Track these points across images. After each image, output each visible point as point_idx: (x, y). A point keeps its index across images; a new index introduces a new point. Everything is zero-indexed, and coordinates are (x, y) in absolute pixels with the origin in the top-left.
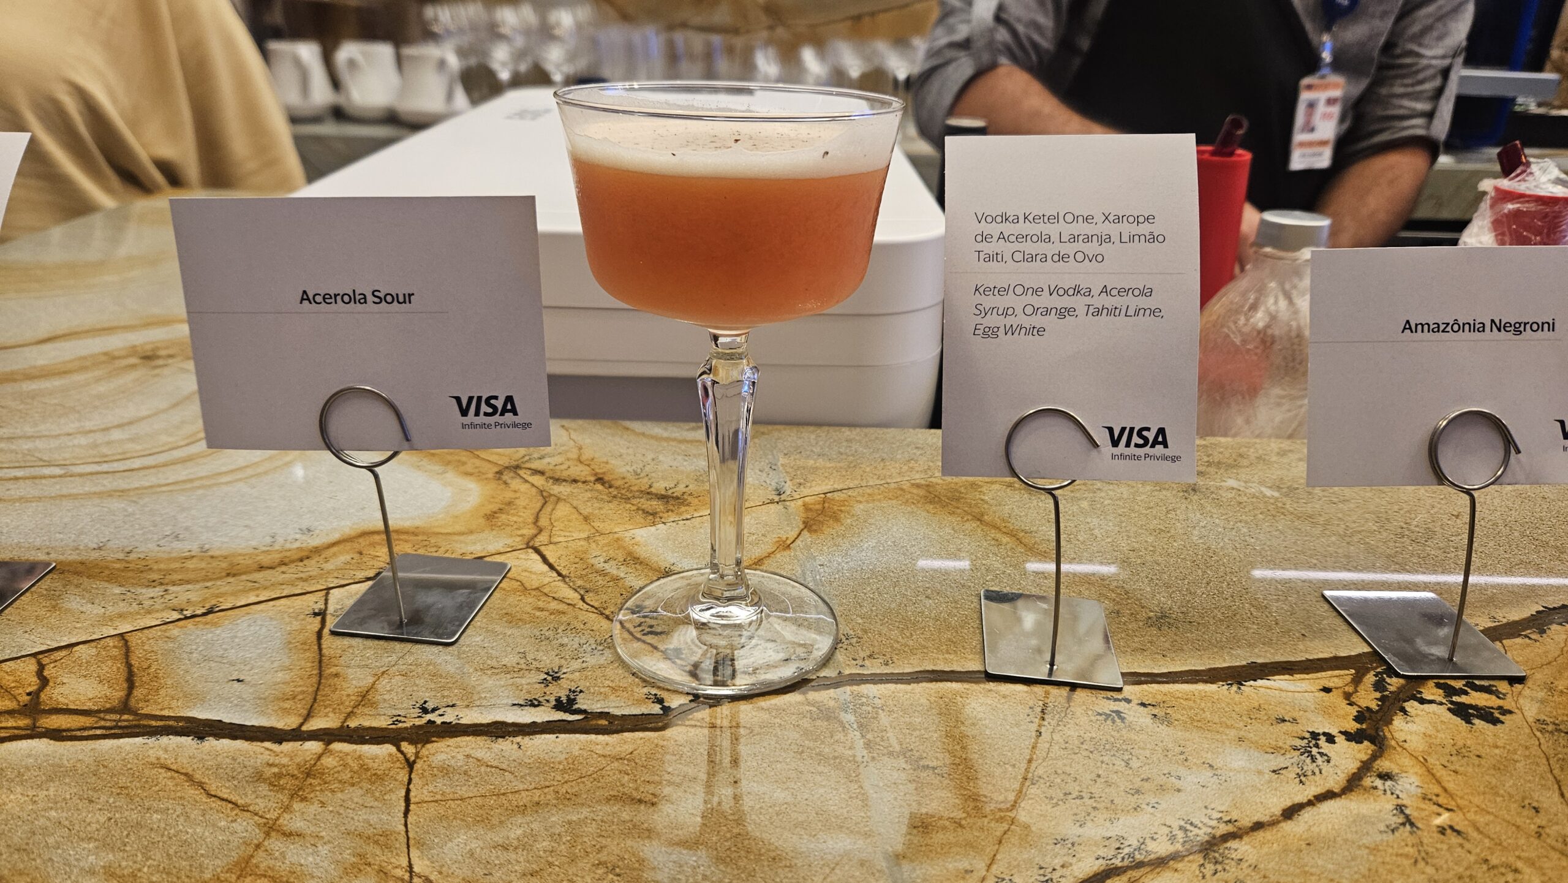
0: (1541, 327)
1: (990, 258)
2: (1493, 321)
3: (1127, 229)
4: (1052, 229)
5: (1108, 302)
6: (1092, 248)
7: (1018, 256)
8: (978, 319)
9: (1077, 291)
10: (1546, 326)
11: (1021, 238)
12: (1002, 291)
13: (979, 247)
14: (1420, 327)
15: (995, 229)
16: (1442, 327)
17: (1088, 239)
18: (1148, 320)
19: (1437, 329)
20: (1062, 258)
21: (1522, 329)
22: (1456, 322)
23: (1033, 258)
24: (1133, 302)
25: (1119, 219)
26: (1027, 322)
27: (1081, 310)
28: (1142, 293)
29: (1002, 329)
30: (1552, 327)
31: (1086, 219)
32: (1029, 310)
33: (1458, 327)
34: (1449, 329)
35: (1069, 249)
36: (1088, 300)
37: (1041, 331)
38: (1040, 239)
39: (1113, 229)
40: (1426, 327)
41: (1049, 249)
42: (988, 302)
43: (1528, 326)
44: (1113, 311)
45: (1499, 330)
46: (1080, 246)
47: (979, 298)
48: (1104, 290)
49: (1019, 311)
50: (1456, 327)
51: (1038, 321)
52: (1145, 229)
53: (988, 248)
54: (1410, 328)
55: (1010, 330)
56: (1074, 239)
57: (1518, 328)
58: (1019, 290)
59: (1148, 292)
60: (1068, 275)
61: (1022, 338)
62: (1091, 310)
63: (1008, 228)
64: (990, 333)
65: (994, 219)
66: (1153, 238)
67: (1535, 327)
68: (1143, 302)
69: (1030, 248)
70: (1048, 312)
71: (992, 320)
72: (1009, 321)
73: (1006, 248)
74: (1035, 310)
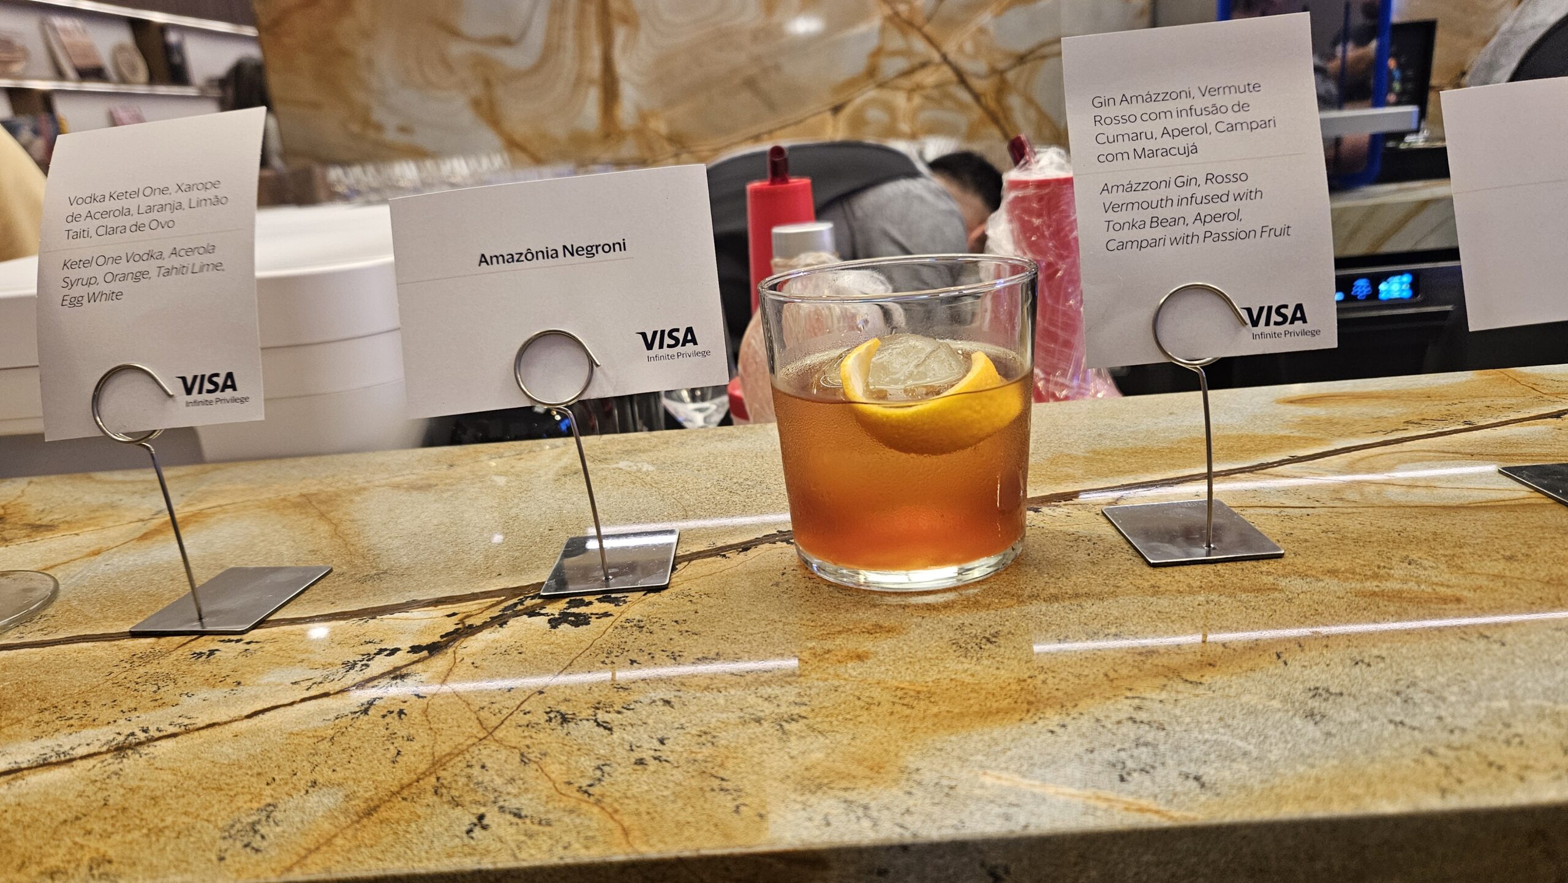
0: (612, 247)
1: (77, 235)
2: (565, 247)
3: (195, 195)
4: (131, 204)
5: (176, 262)
6: (163, 216)
7: (102, 231)
8: (66, 291)
9: (151, 255)
10: (617, 246)
11: (105, 214)
12: (86, 263)
13: (69, 226)
14: (494, 259)
15: (83, 209)
16: (516, 257)
17: (162, 208)
18: (211, 274)
19: (511, 259)
20: (139, 227)
21: (594, 251)
22: (529, 251)
23: (114, 230)
24: (197, 259)
25: (190, 188)
26: (107, 288)
27: (154, 273)
28: (207, 251)
29: (86, 298)
30: (623, 246)
31: (162, 192)
32: (109, 278)
33: (531, 255)
34: (523, 258)
35: (144, 219)
36: (160, 263)
37: (118, 295)
38: (122, 213)
39: (183, 197)
40: (500, 259)
41: (128, 221)
42: (74, 274)
43: (600, 249)
44: (181, 270)
45: (572, 254)
46: (155, 215)
47: (67, 272)
48: (174, 252)
49: (100, 279)
50: (529, 256)
51: (116, 286)
52: (211, 193)
53: (76, 227)
54: (486, 261)
55: (92, 298)
56: (150, 209)
57: (590, 251)
58: (101, 261)
59: (210, 249)
60: (141, 242)
61: (103, 305)
62: (163, 271)
63: (95, 207)
64: (76, 302)
65: (84, 201)
66: (218, 201)
67: (607, 248)
68: (208, 259)
69: (111, 222)
70: (125, 277)
71: (78, 291)
72: (94, 289)
73: (91, 225)
74: (114, 277)
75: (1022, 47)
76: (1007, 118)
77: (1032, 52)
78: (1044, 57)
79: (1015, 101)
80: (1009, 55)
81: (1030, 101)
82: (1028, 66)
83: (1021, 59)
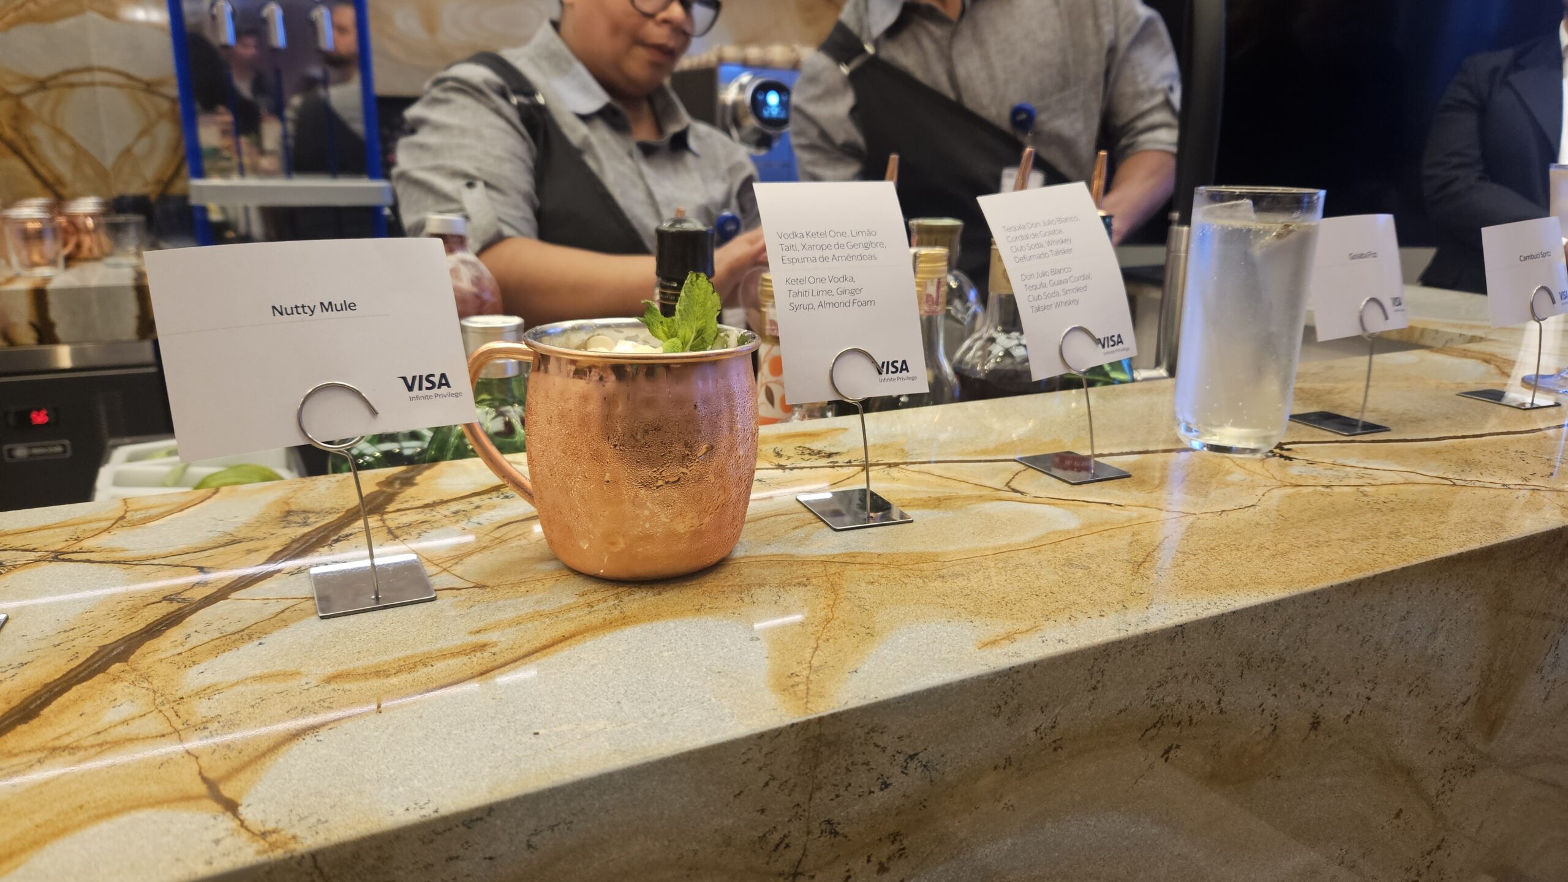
75: (42, 71)
76: (32, 150)
77: (54, 77)
78: (72, 85)
79: (39, 132)
80: (26, 79)
81: (60, 133)
82: (53, 94)
83: (42, 85)
